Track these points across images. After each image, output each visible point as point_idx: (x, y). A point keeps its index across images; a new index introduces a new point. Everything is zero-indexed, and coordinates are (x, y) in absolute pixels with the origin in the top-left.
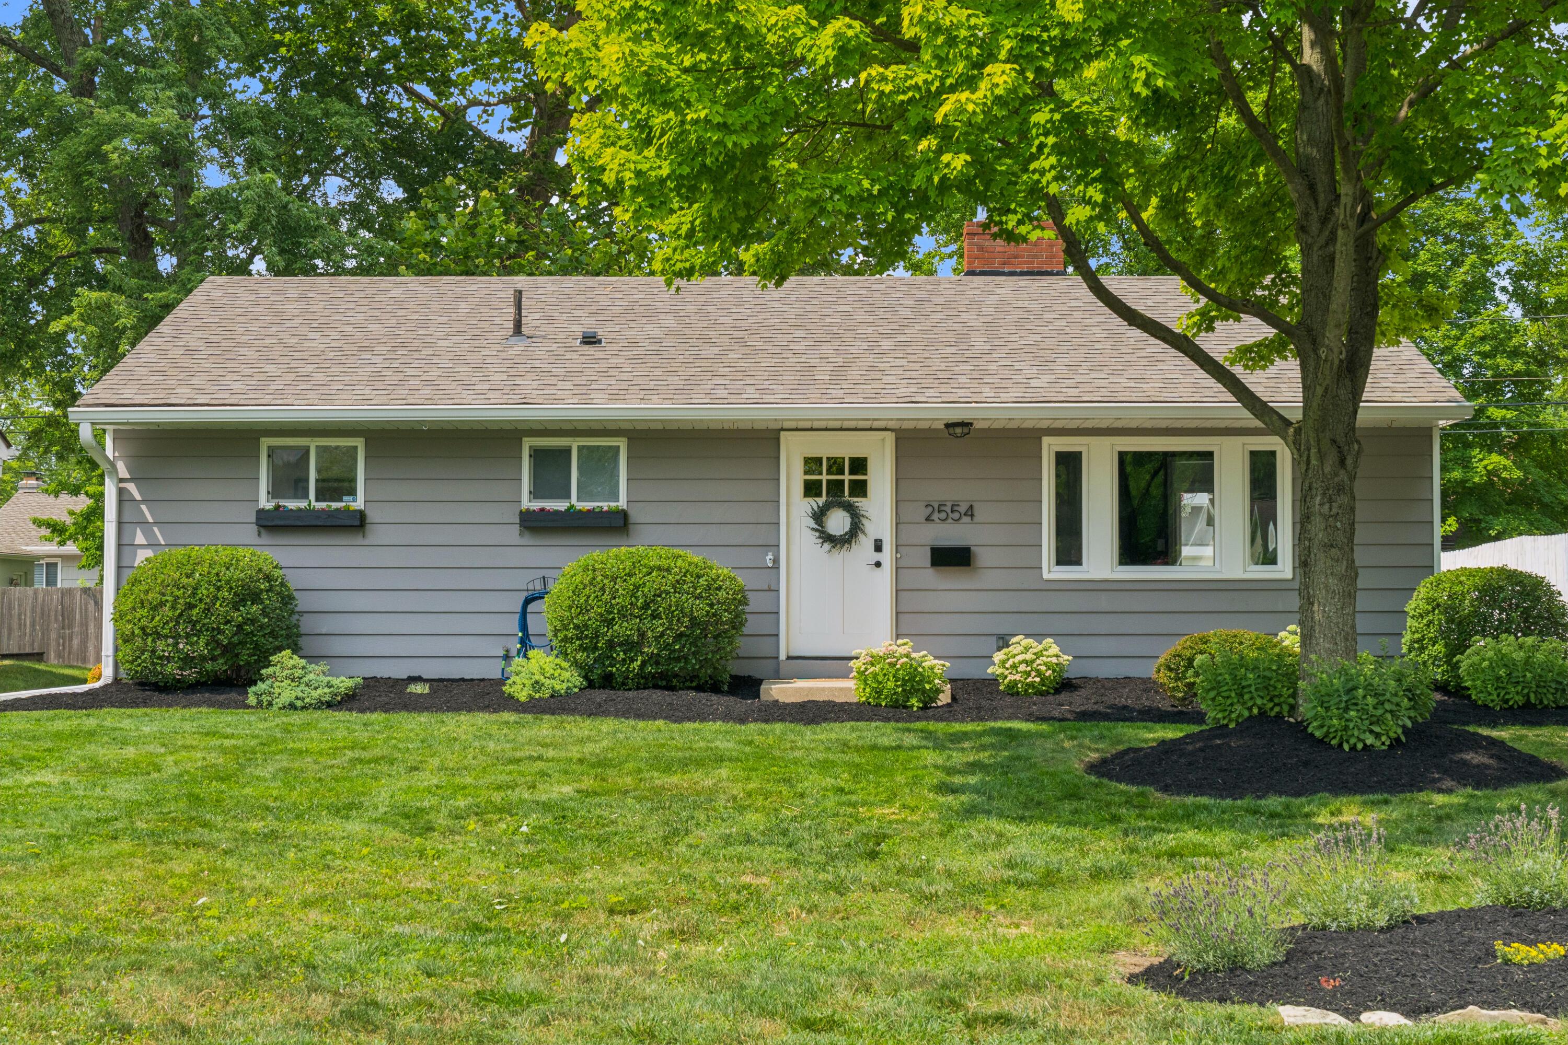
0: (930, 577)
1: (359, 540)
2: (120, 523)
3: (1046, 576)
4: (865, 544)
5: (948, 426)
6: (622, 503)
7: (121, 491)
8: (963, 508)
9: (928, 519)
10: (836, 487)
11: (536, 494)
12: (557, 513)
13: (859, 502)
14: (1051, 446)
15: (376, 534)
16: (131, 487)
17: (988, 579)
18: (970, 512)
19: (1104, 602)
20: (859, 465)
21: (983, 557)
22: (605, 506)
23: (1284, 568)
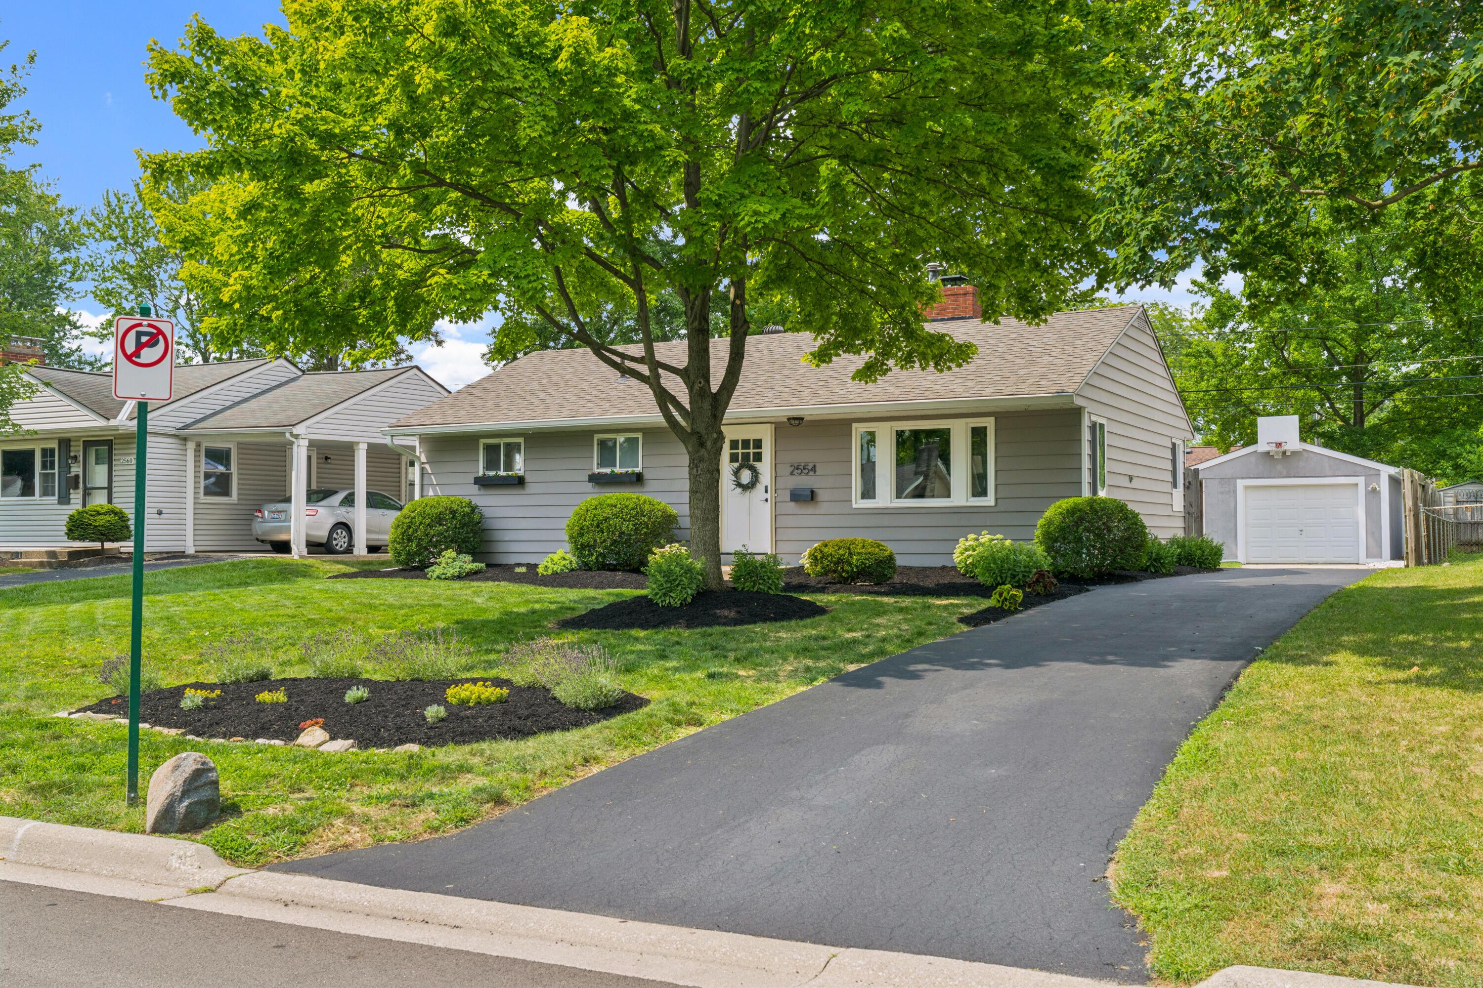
0: (792, 507)
1: (522, 492)
2: (422, 486)
3: (854, 506)
4: (760, 488)
5: (789, 419)
6: (638, 470)
7: (422, 469)
8: (810, 467)
9: (792, 474)
10: (746, 457)
11: (601, 465)
12: (606, 474)
13: (757, 465)
14: (859, 429)
15: (530, 488)
16: (427, 466)
17: (823, 508)
18: (814, 469)
19: (886, 521)
20: (758, 443)
21: (822, 495)
22: (630, 470)
23: (989, 500)
